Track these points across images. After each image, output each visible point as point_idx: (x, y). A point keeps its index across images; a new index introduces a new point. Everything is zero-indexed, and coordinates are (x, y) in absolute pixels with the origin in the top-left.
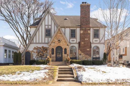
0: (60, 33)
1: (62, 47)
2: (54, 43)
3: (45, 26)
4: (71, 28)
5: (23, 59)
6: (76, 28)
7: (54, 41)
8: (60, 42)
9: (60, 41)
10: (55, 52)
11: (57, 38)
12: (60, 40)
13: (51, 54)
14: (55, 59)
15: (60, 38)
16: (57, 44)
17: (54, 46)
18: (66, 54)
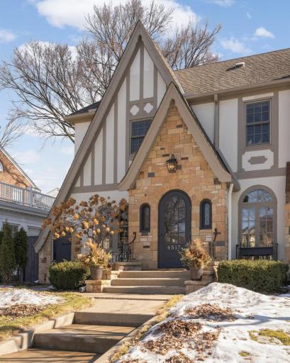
0: (179, 123)
1: (190, 195)
2: (151, 175)
3: (130, 105)
4: (245, 99)
5: (44, 260)
6: (271, 94)
7: (153, 165)
8: (179, 167)
9: (180, 162)
10: (154, 223)
11: (163, 152)
12: (178, 159)
13: (139, 234)
14: (155, 253)
15: (179, 151)
16: (166, 180)
17: (151, 190)
18: (210, 227)
